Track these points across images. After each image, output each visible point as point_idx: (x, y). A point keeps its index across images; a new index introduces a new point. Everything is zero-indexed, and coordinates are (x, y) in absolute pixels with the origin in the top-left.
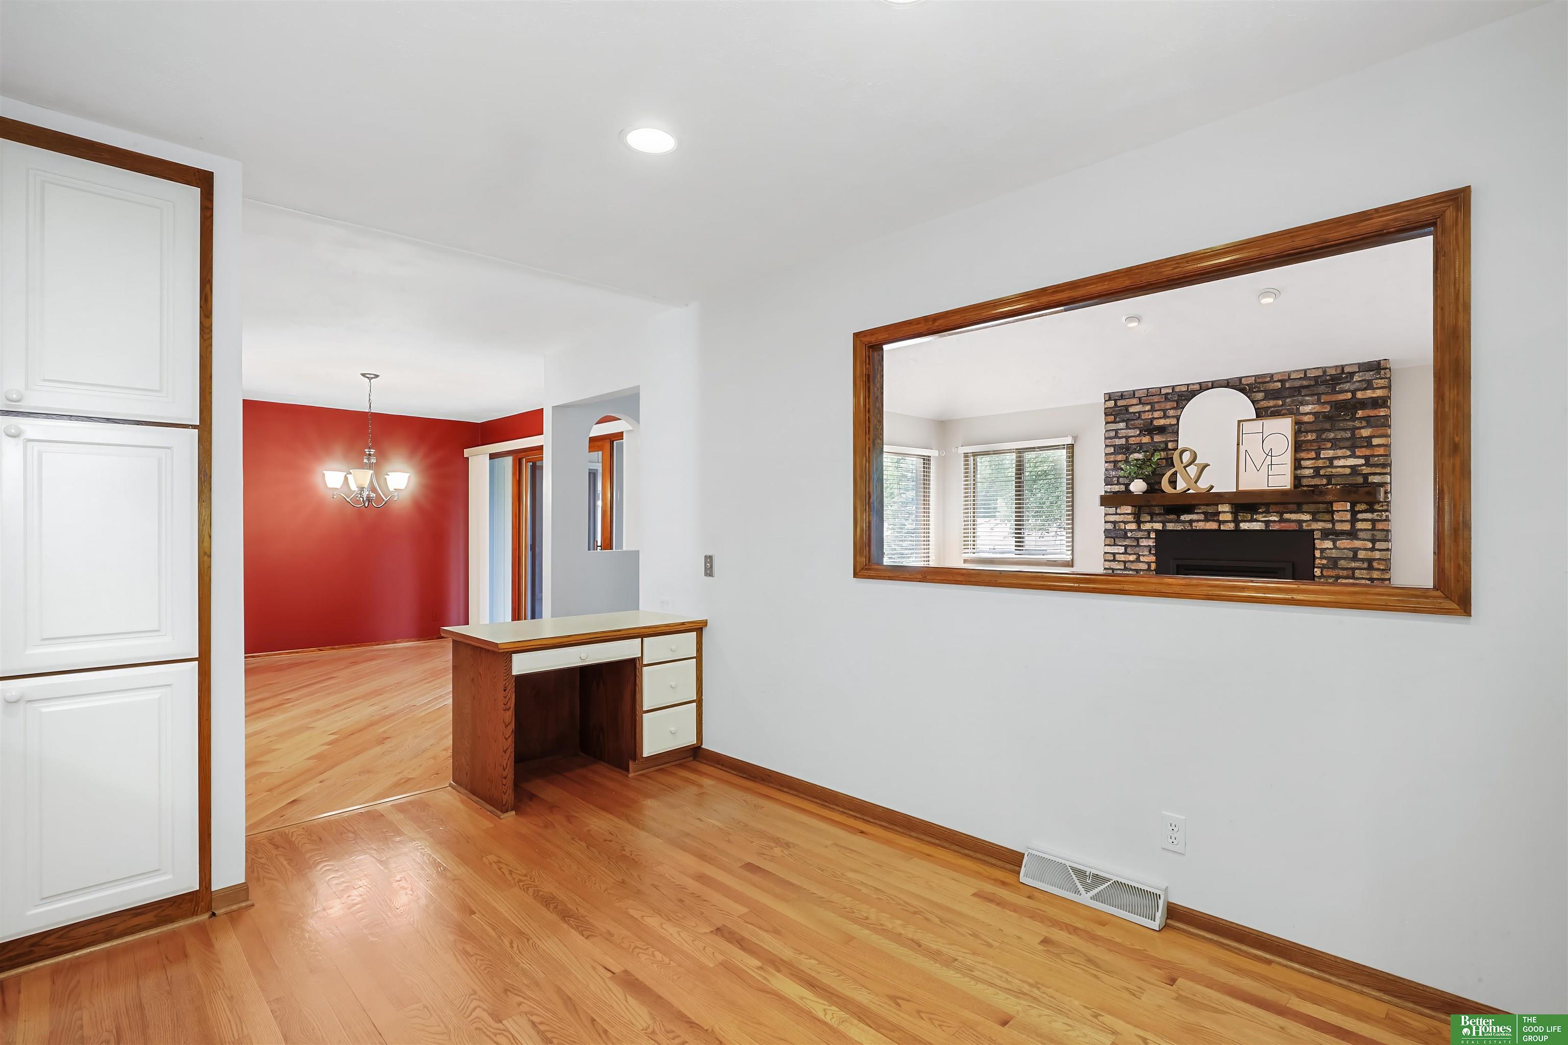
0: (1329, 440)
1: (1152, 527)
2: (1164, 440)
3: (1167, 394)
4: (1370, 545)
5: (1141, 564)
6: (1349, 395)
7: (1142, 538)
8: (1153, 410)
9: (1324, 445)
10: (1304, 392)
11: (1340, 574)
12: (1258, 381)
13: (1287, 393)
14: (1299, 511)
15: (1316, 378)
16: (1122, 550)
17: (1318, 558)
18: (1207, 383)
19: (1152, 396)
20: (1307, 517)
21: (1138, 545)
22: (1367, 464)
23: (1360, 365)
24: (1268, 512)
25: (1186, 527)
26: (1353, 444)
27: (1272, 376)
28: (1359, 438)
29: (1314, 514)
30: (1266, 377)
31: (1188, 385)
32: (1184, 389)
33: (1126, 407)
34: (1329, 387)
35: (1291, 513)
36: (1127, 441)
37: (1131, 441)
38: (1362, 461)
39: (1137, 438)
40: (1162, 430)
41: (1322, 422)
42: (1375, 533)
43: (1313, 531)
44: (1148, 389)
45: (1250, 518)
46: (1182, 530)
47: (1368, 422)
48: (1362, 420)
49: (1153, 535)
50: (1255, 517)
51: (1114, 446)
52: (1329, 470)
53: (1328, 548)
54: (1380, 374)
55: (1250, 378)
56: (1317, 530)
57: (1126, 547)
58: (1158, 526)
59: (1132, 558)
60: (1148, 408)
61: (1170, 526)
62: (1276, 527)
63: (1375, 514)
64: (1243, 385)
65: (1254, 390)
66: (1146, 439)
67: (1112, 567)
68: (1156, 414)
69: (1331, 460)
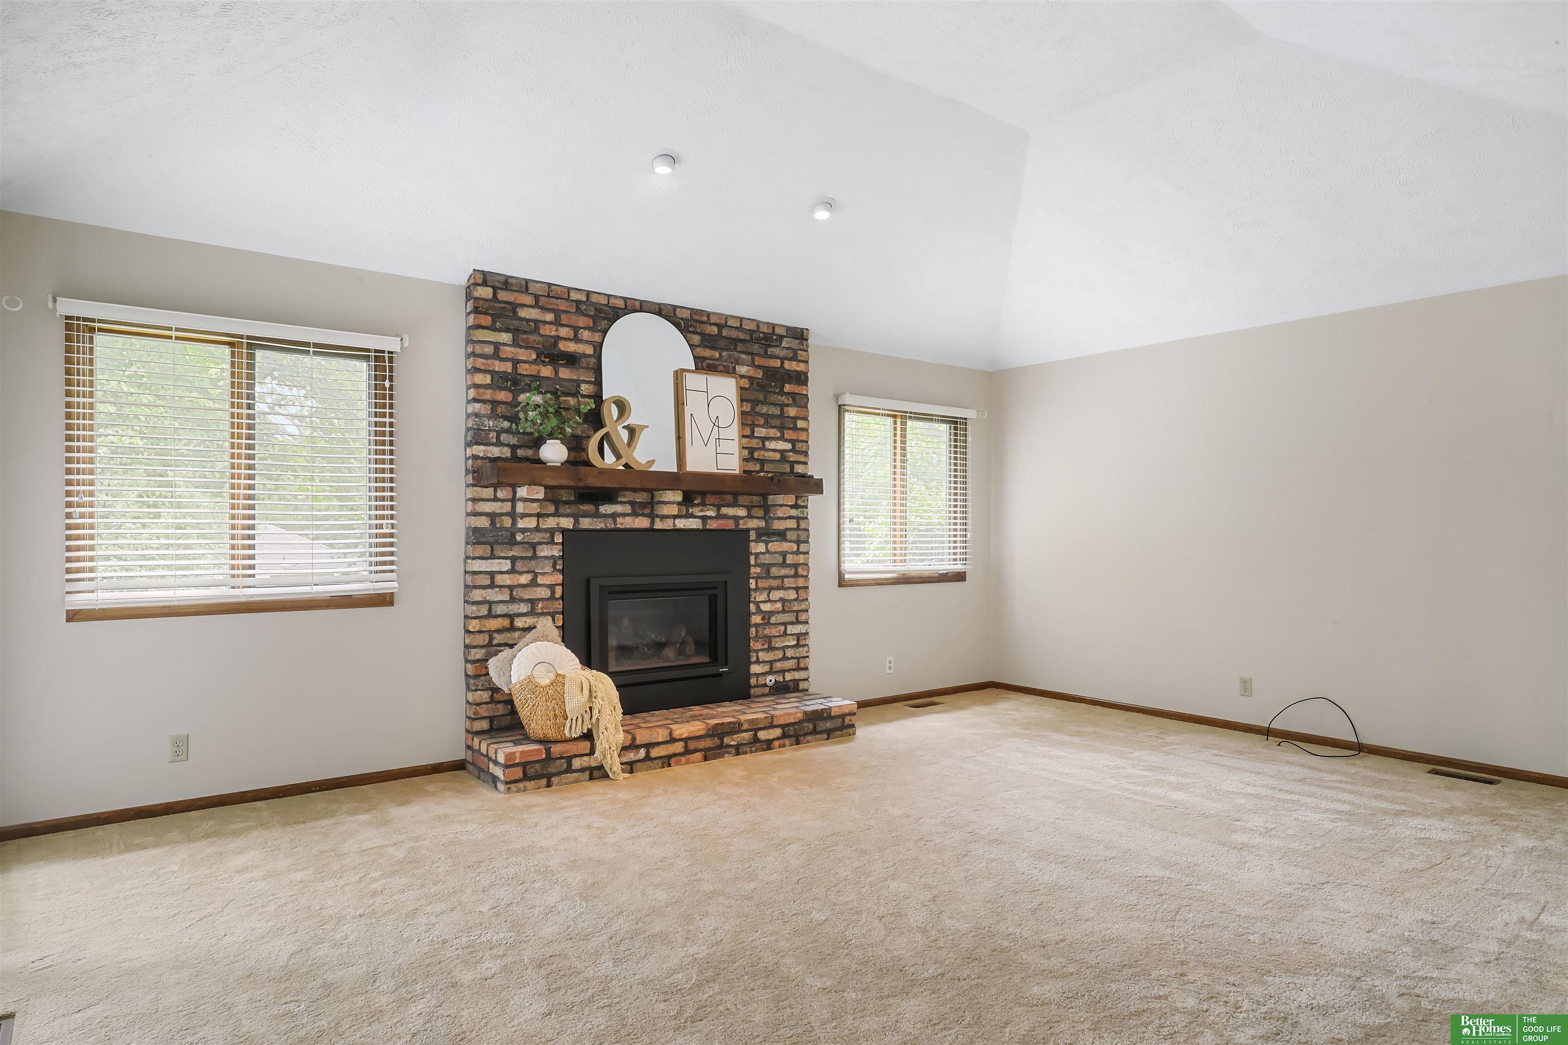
0: (762, 415)
1: (558, 525)
2: (575, 378)
3: (578, 302)
4: (795, 547)
5: (539, 590)
6: (778, 363)
7: (541, 543)
8: (557, 323)
9: (758, 420)
10: (740, 347)
11: (773, 584)
12: (696, 317)
13: (723, 344)
14: (734, 504)
15: (751, 332)
16: (506, 565)
17: (753, 566)
18: (633, 301)
19: (557, 298)
20: (742, 512)
21: (534, 557)
22: (793, 450)
23: (788, 329)
24: (703, 504)
25: (608, 525)
26: (782, 423)
27: (709, 314)
28: (786, 417)
29: (749, 508)
30: (702, 315)
31: (609, 296)
32: (604, 301)
33: (514, 306)
34: (762, 348)
35: (728, 506)
36: (515, 368)
37: (523, 369)
38: (788, 446)
39: (533, 366)
40: (571, 360)
41: (755, 390)
42: (801, 533)
43: (747, 531)
44: (550, 285)
45: (685, 513)
46: (601, 530)
47: (794, 400)
48: (789, 396)
49: (559, 538)
50: (690, 510)
51: (492, 373)
52: (762, 453)
53: (761, 553)
54: (803, 345)
55: (685, 310)
56: (753, 529)
57: (513, 560)
58: (567, 523)
59: (524, 579)
60: (550, 317)
61: (586, 523)
62: (713, 525)
63: (799, 510)
64: (677, 317)
65: (690, 329)
66: (546, 371)
67: (488, 598)
68: (564, 332)
69: (764, 439)
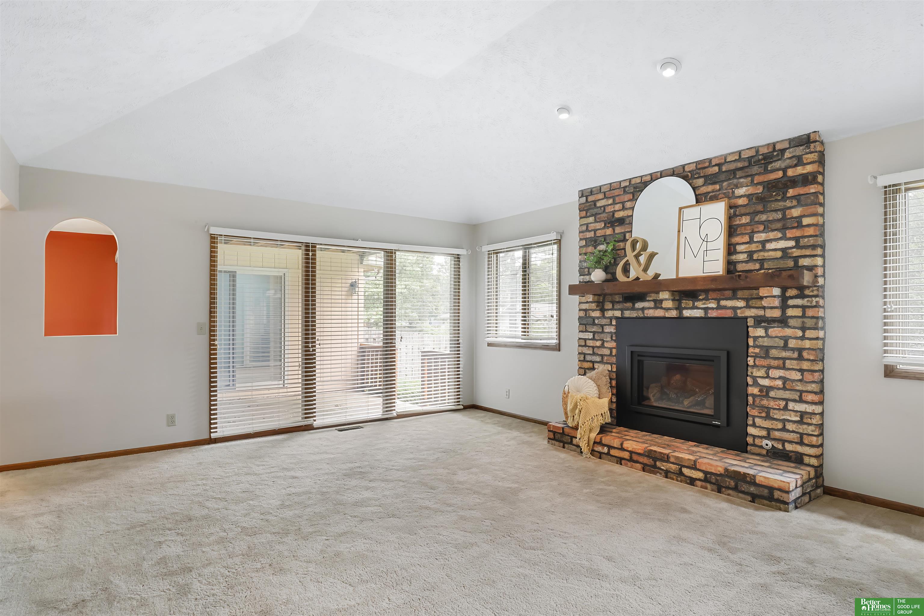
0: (762, 223)
1: (613, 315)
2: (623, 231)
3: (625, 187)
4: (800, 333)
5: (605, 350)
6: (780, 174)
7: (606, 325)
8: (614, 203)
9: (757, 227)
10: (739, 174)
11: (772, 364)
12: (699, 166)
13: (722, 177)
14: (734, 297)
15: (750, 158)
16: (590, 336)
17: (752, 346)
18: (656, 174)
19: (614, 190)
20: (741, 304)
21: (603, 332)
22: (798, 246)
23: (790, 141)
24: (706, 299)
25: (639, 315)
26: (784, 225)
27: (710, 160)
28: (789, 219)
29: (747, 300)
30: (705, 163)
31: (642, 177)
32: (638, 180)
33: (595, 202)
34: (761, 167)
35: (727, 299)
36: (595, 233)
37: (599, 233)
38: (792, 243)
39: (603, 230)
40: (621, 221)
41: (754, 204)
42: (806, 320)
43: (746, 318)
44: (611, 184)
45: (692, 306)
46: (636, 318)
47: (799, 201)
48: (792, 199)
49: (614, 322)
50: (696, 304)
51: (586, 239)
52: (762, 254)
53: (760, 337)
54: (809, 148)
55: (691, 165)
56: (751, 317)
57: (594, 333)
58: (618, 314)
59: (598, 343)
60: (610, 201)
61: (627, 314)
62: (713, 314)
63: (806, 300)
64: (686, 172)
65: (695, 176)
66: (609, 231)
67: (584, 352)
68: (618, 207)
69: (763, 243)
